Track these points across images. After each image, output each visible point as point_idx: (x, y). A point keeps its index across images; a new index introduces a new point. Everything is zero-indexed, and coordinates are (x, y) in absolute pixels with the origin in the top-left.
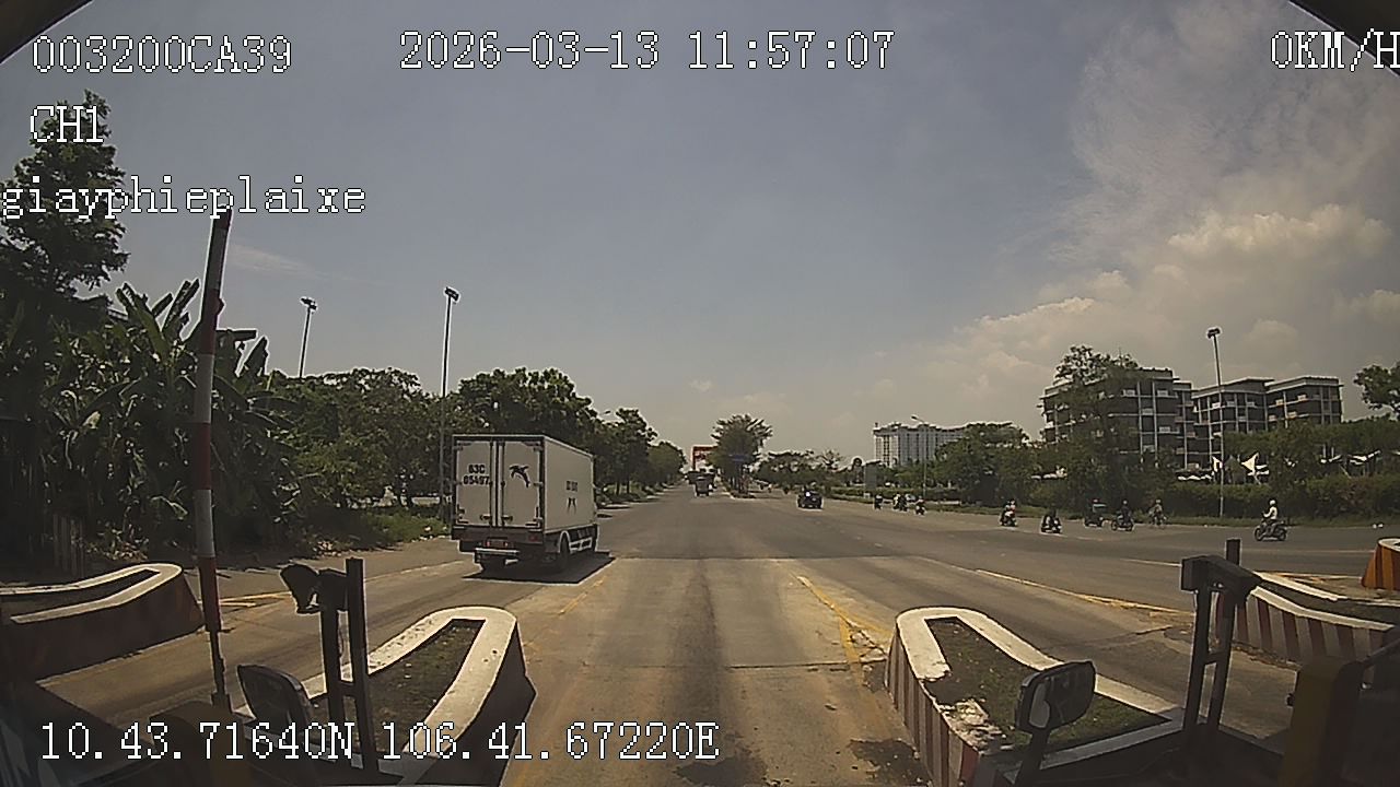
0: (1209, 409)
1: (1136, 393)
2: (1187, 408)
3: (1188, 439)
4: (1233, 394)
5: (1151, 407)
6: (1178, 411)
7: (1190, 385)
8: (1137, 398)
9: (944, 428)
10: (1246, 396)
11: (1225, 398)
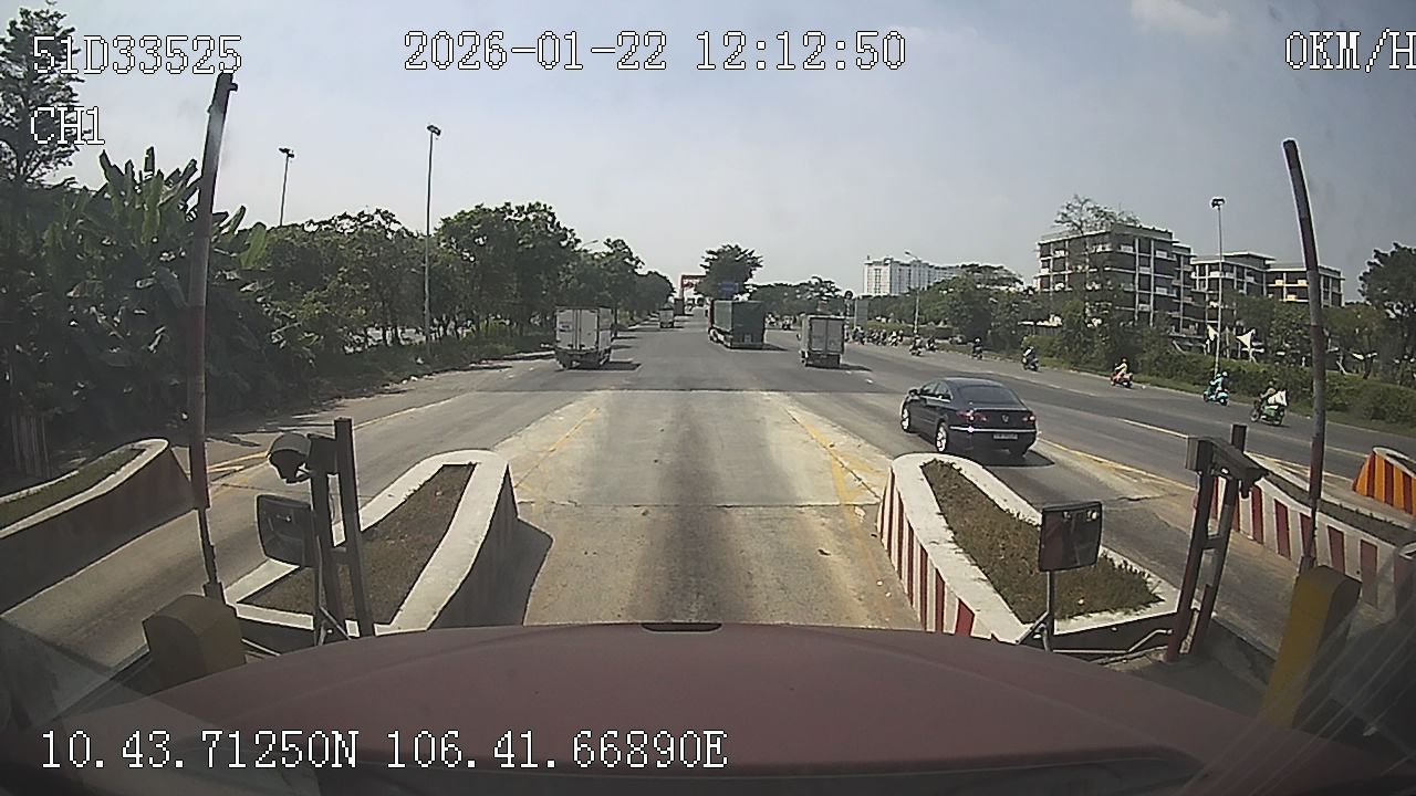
0: (1207, 277)
1: (1134, 250)
2: (1185, 272)
3: (1184, 304)
4: (1232, 265)
5: (1149, 266)
6: (1176, 274)
7: (1189, 250)
8: (1135, 256)
9: (936, 265)
10: (1246, 271)
11: (1226, 268)
